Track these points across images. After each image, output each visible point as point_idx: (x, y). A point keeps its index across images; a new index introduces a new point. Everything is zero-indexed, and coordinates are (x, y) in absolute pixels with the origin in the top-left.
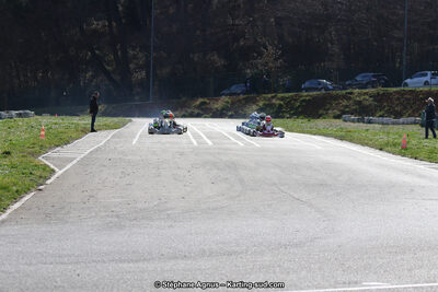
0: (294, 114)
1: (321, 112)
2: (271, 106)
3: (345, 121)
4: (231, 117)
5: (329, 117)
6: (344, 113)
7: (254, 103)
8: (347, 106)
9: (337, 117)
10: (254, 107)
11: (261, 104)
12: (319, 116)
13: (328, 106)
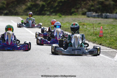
0: (53, 12)
1: (73, 10)
2: (36, 6)
3: (88, 17)
4: (6, 14)
5: (79, 14)
6: (89, 10)
7: (24, 4)
8: (92, 6)
9: (84, 14)
10: (24, 7)
11: (29, 4)
12: (71, 14)
13: (78, 6)
